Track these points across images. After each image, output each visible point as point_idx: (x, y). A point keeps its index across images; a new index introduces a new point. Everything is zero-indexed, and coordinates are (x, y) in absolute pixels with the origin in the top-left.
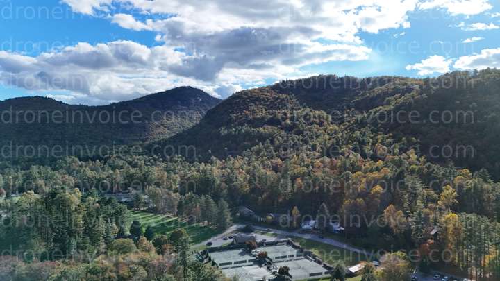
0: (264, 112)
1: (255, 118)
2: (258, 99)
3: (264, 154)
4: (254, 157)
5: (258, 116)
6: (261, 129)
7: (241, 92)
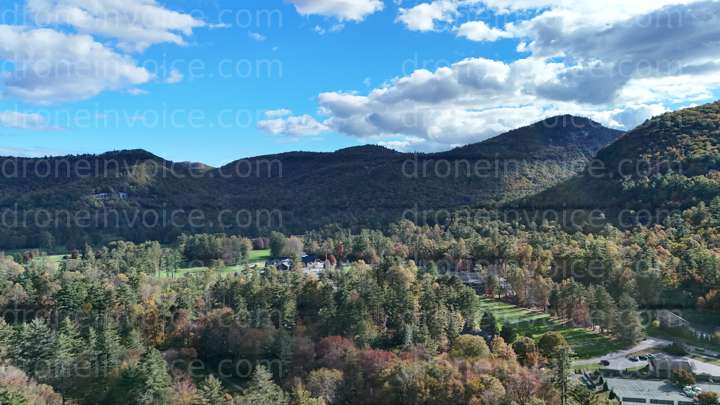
0: (709, 147)
1: (689, 161)
2: (697, 126)
3: (708, 223)
4: (688, 228)
5: (697, 156)
6: (702, 179)
7: (662, 117)
